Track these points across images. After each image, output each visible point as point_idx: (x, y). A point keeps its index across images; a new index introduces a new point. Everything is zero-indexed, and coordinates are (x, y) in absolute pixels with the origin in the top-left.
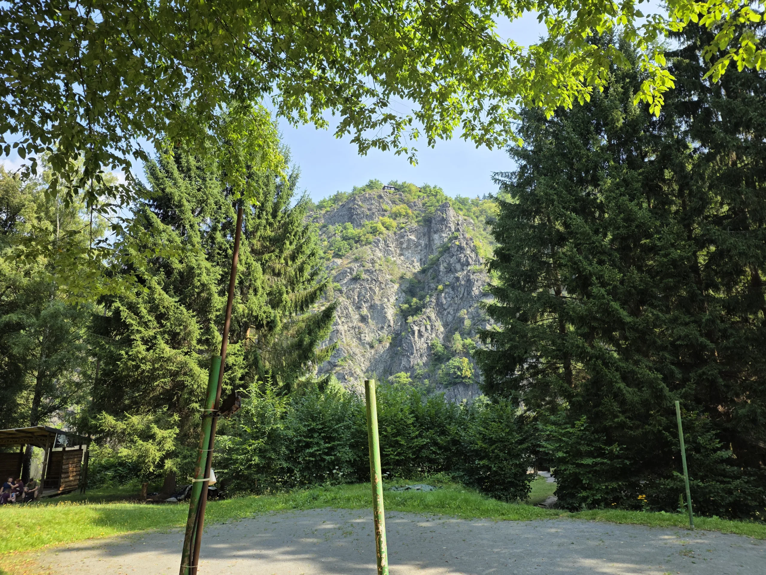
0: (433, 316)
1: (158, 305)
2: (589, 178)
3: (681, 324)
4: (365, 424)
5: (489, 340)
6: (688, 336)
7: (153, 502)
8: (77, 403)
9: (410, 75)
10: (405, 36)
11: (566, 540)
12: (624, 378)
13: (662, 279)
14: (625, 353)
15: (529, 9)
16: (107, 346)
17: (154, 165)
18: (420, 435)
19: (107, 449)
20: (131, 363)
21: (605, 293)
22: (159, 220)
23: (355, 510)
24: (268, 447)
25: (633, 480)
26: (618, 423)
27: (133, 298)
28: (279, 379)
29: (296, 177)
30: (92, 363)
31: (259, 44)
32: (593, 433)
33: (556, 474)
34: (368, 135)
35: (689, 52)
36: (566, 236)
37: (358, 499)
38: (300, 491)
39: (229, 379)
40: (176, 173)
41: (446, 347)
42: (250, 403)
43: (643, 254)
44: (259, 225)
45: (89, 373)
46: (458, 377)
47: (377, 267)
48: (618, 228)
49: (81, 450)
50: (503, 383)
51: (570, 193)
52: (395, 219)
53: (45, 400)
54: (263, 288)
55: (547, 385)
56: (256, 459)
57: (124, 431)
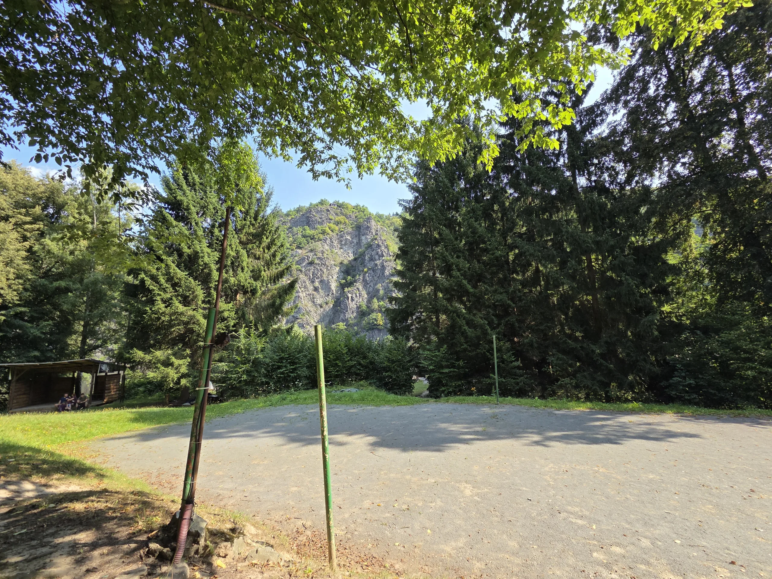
0: (361, 288)
1: (173, 277)
2: (454, 207)
3: (498, 293)
5: (394, 302)
6: (502, 300)
7: (173, 407)
8: (115, 343)
9: (347, 131)
10: (344, 105)
11: (432, 415)
12: (468, 324)
13: (490, 267)
14: (469, 310)
15: (421, 97)
16: (136, 304)
17: (168, 180)
18: (351, 360)
19: (139, 373)
20: (154, 316)
21: (460, 275)
22: (172, 219)
23: (309, 405)
24: (252, 369)
25: (470, 380)
26: (463, 349)
27: (154, 271)
28: (259, 326)
29: (271, 194)
30: (125, 316)
31: (244, 99)
32: (449, 355)
33: (428, 379)
34: (319, 167)
35: (510, 136)
36: (440, 241)
37: (312, 398)
38: (274, 395)
39: (225, 326)
40: (185, 187)
41: (368, 307)
42: (239, 342)
43: (481, 253)
44: (245, 225)
45: (123, 323)
46: (375, 325)
47: (325, 255)
48: (468, 237)
49: (119, 374)
50: (401, 328)
51: (443, 215)
52: (337, 225)
53: (89, 341)
54: (248, 267)
55: (426, 328)
56: (245, 377)
57: (150, 361)
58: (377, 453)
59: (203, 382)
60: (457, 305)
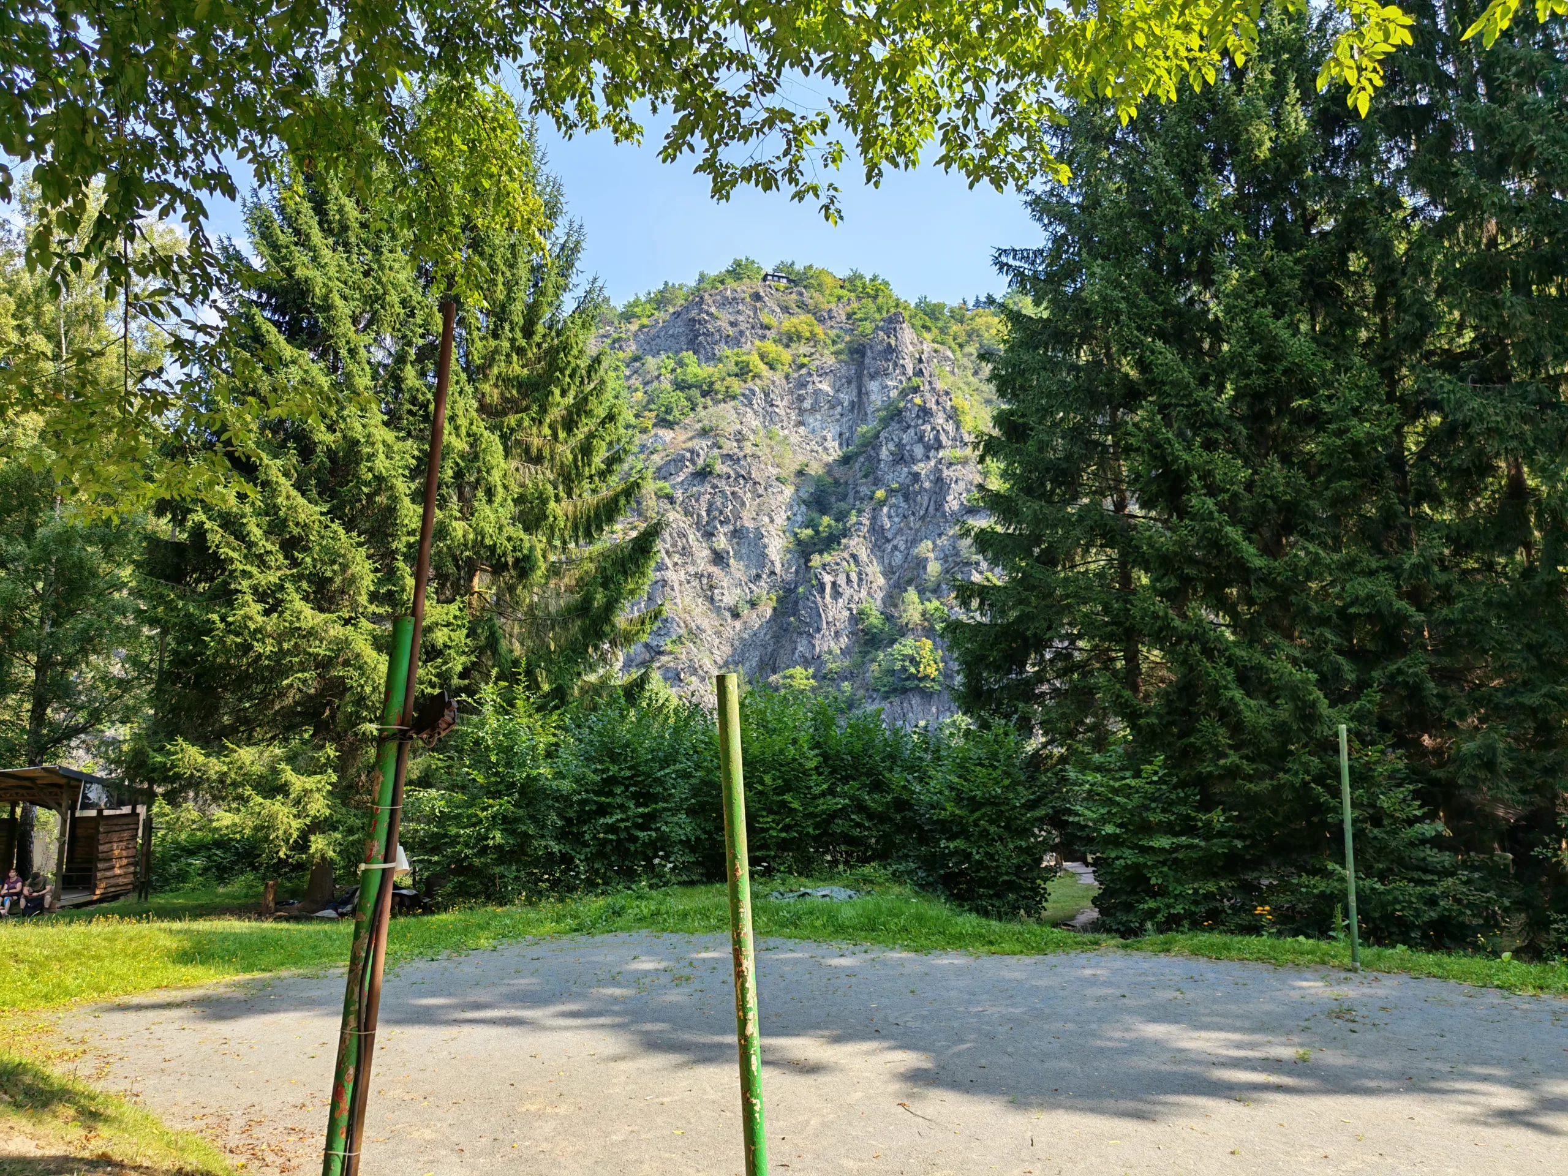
0: (863, 554)
1: (285, 520)
2: (1194, 268)
3: (1362, 573)
4: (719, 768)
5: (975, 603)
6: (1373, 597)
7: (287, 920)
8: (123, 722)
11: (1110, 991)
12: (1242, 680)
13: (1329, 481)
14: (1247, 630)
16: (181, 604)
17: (268, 218)
18: (831, 792)
19: (190, 811)
20: (231, 639)
21: (1214, 508)
22: (282, 338)
23: (697, 935)
24: (521, 812)
25: (1249, 876)
26: (1224, 767)
27: (231, 505)
28: (541, 676)
29: (575, 250)
30: (150, 638)
32: (1175, 787)
33: (1097, 867)
36: (1143, 388)
37: (704, 913)
38: (586, 899)
39: (438, 675)
40: (317, 236)
41: (888, 618)
42: (483, 724)
43: (1295, 428)
44: (496, 351)
45: (146, 658)
46: (912, 677)
47: (749, 449)
48: (1247, 375)
49: (134, 814)
50: (1002, 688)
51: (1154, 299)
52: (787, 346)
53: (53, 714)
54: (505, 487)
55: (1091, 691)
56: (498, 837)
57: (222, 778)
58: (917, 1107)
59: (378, 847)
60: (1208, 615)
